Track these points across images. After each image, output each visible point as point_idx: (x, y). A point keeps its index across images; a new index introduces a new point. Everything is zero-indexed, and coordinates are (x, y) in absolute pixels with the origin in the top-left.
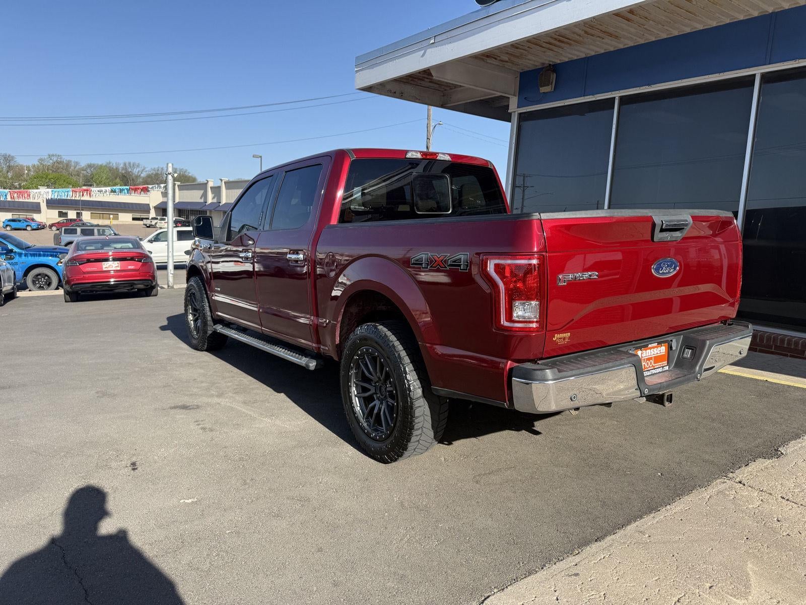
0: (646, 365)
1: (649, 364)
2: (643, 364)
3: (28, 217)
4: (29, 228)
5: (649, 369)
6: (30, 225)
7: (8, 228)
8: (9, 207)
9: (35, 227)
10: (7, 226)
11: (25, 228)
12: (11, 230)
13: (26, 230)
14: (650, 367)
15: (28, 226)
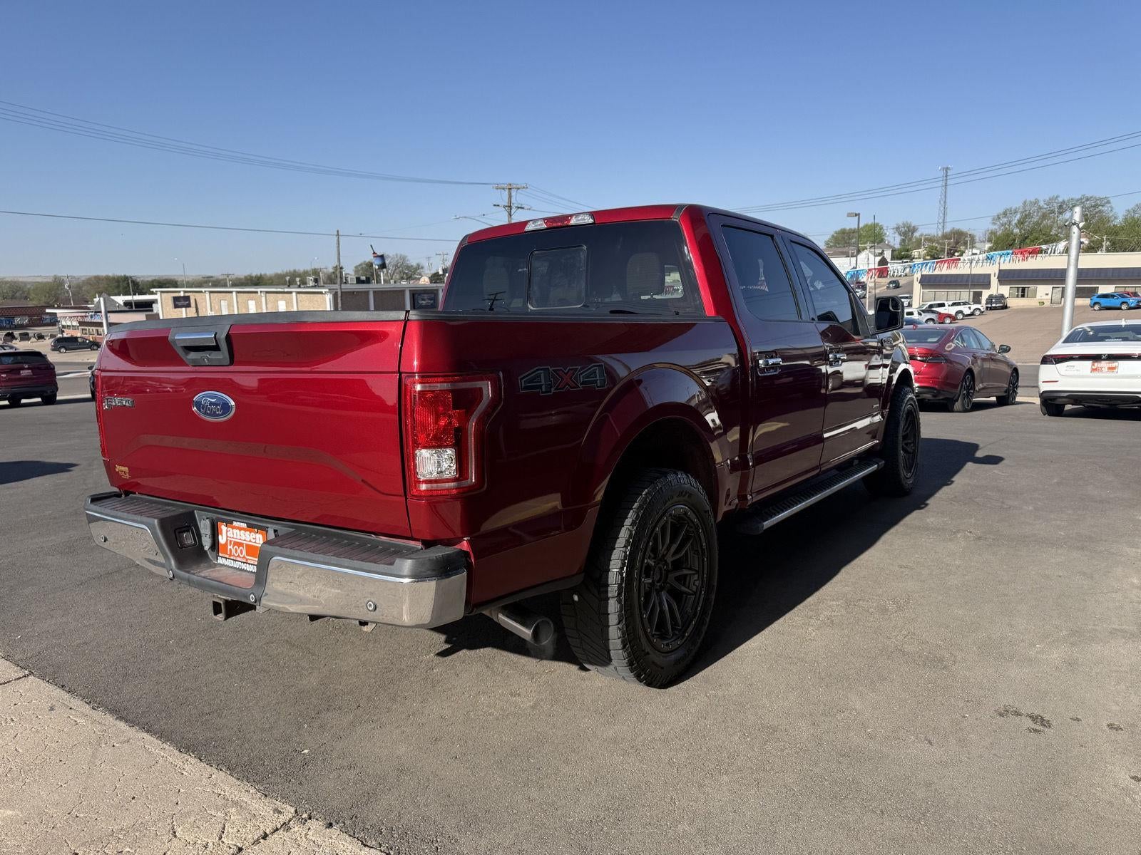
0: (233, 551)
1: (239, 551)
2: (229, 547)
3: (1128, 290)
4: (1124, 307)
5: (238, 559)
6: (1126, 303)
7: (1097, 307)
8: (1112, 276)
9: (1132, 305)
10: (1095, 304)
11: (1119, 306)
12: (1100, 310)
13: (1120, 309)
14: (238, 556)
15: (1123, 303)
